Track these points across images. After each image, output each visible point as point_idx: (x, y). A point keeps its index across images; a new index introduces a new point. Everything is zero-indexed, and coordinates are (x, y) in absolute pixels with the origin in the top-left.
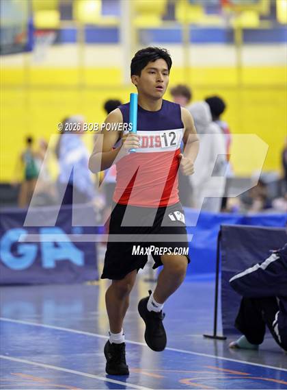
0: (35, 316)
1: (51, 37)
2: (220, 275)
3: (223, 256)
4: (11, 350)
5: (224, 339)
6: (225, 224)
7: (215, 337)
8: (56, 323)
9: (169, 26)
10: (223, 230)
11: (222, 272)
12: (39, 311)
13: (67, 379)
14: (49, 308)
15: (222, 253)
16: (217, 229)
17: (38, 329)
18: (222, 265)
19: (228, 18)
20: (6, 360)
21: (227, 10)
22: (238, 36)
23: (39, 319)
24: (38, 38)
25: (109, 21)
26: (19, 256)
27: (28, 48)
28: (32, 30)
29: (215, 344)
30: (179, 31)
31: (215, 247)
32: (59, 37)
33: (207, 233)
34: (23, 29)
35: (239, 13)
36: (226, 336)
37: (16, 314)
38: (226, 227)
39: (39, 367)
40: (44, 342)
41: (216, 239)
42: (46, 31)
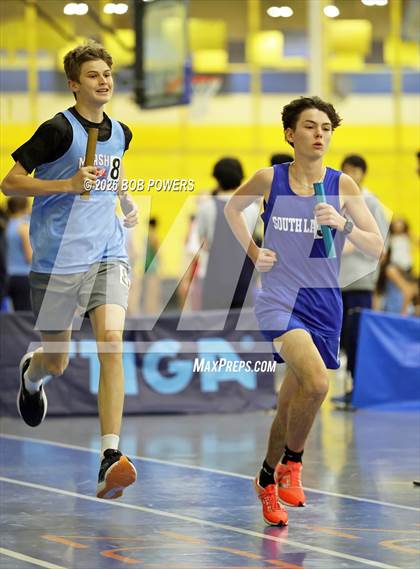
0: (193, 456)
1: (215, 84)
4: (157, 500)
8: (220, 465)
9: (375, 69)
12: (197, 449)
13: (230, 539)
14: (209, 445)
17: (194, 473)
20: (148, 513)
23: (197, 460)
24: (198, 86)
25: (294, 63)
26: (170, 376)
27: (183, 100)
28: (190, 74)
32: (227, 85)
37: (166, 453)
39: (193, 523)
40: (199, 490)
42: (209, 76)
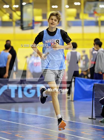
0: (35, 112)
1: (40, 24)
2: (94, 99)
3: (95, 93)
4: (28, 123)
5: (95, 119)
6: (95, 83)
7: (92, 119)
8: (42, 114)
9: (77, 20)
10: (95, 85)
11: (95, 98)
12: (36, 110)
13: (45, 132)
14: (39, 109)
15: (94, 92)
16: (93, 84)
17: (36, 116)
18: (95, 96)
19: (96, 17)
20: (26, 126)
21: (96, 15)
22: (100, 23)
23: (36, 113)
24: (36, 24)
26: (30, 93)
27: (32, 28)
28: (34, 22)
29: (92, 121)
30: (81, 22)
31: (92, 90)
32: (42, 24)
33: (89, 86)
34: (31, 22)
35: (100, 16)
36: (96, 118)
37: (29, 111)
38: (95, 84)
39: (37, 128)
40: (38, 120)
41: (93, 88)
42: (38, 22)
